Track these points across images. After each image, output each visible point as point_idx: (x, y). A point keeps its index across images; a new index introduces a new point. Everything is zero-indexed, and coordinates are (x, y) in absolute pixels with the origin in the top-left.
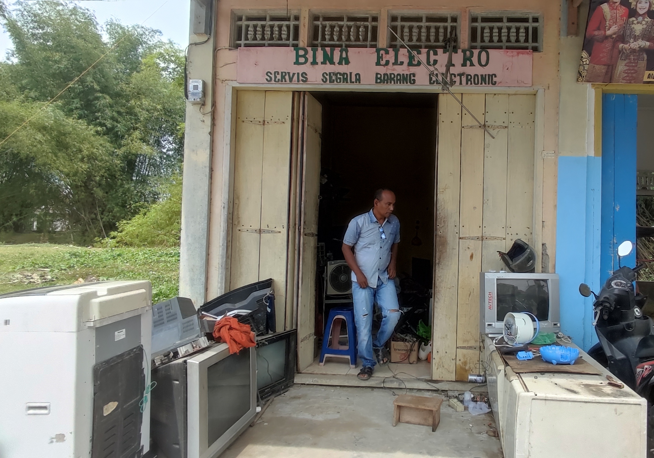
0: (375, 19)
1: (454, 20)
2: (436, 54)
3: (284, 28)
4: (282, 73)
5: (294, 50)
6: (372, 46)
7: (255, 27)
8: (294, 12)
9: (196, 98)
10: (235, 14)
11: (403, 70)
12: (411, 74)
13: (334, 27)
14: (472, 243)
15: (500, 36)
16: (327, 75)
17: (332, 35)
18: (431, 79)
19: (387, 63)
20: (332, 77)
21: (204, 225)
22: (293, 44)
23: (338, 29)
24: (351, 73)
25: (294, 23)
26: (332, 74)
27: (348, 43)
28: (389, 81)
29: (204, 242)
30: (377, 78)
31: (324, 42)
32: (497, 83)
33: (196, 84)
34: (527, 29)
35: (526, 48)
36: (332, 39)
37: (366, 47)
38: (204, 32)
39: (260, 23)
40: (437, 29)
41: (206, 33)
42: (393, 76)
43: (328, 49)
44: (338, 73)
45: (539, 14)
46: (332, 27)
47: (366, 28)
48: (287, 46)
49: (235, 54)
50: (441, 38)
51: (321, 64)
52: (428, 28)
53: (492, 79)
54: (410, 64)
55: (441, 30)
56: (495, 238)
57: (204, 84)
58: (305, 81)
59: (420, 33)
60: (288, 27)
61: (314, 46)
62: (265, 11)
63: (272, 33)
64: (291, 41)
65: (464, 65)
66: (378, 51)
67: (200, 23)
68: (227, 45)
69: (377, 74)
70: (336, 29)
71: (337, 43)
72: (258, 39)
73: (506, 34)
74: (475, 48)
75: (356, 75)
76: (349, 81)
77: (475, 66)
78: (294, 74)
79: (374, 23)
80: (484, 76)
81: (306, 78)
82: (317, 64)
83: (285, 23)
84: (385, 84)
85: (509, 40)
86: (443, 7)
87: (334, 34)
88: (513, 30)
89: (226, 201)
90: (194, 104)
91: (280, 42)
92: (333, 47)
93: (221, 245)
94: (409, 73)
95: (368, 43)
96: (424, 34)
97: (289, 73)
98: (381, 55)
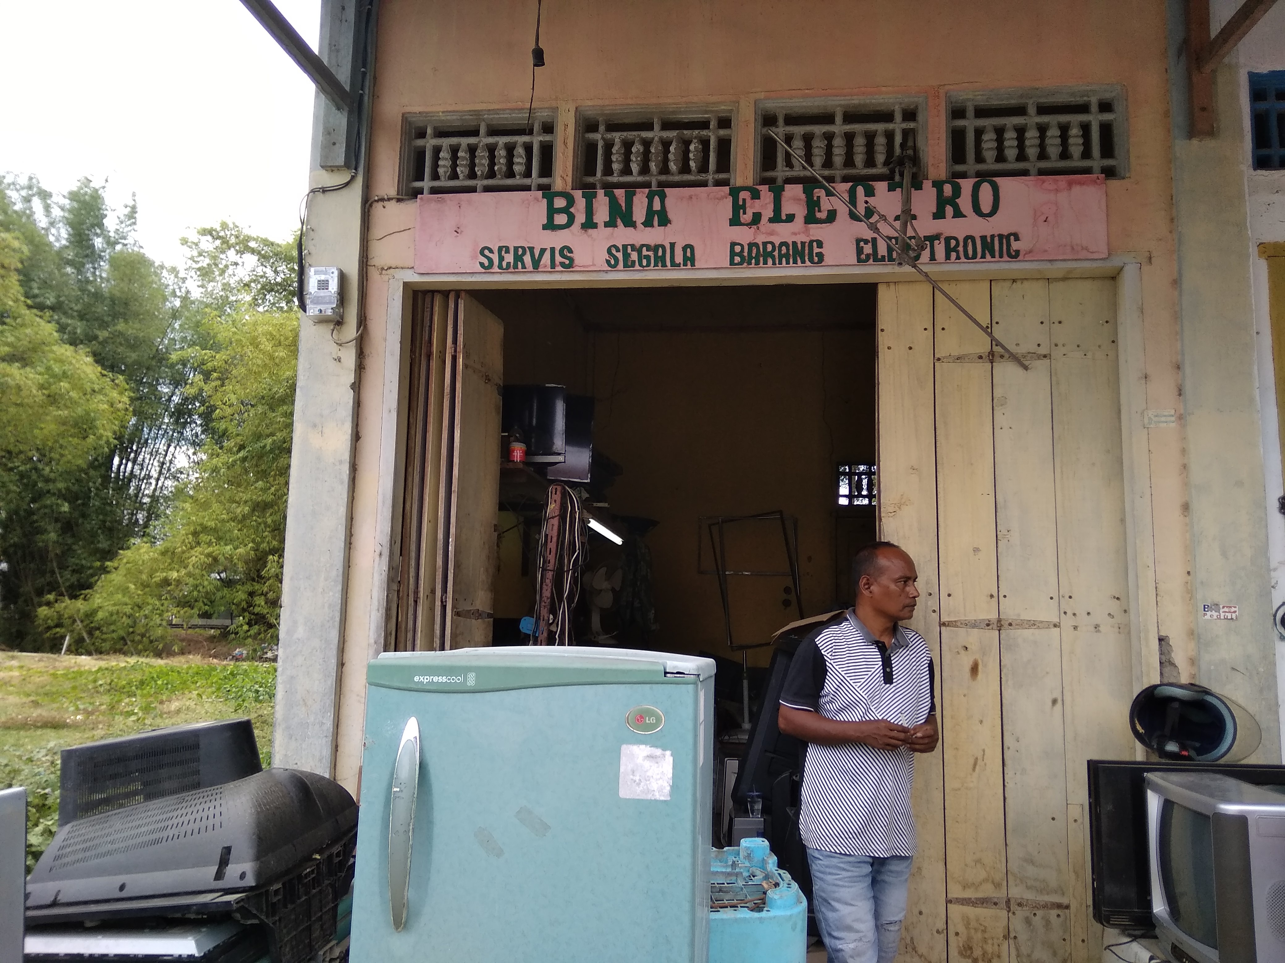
0: (725, 123)
1: (910, 115)
2: (870, 192)
3: (520, 151)
4: (516, 249)
5: (543, 197)
6: (719, 183)
7: (454, 150)
8: (543, 115)
9: (323, 307)
10: (410, 123)
11: (795, 234)
12: (811, 242)
13: (632, 144)
14: (973, 637)
15: (1021, 146)
16: (618, 250)
17: (627, 161)
18: (860, 251)
19: (757, 218)
20: (629, 254)
21: (336, 596)
22: (539, 185)
23: (641, 149)
24: (672, 245)
25: (541, 138)
26: (629, 248)
27: (663, 178)
28: (761, 259)
29: (334, 635)
30: (733, 254)
31: (610, 179)
32: (1022, 254)
33: (323, 277)
34: (1086, 128)
35: (1087, 171)
36: (627, 171)
37: (704, 184)
38: (343, 164)
39: (465, 141)
40: (870, 137)
41: (347, 165)
42: (769, 248)
43: (620, 193)
44: (643, 246)
45: (1114, 94)
46: (627, 145)
47: (705, 143)
48: (527, 188)
49: (410, 208)
50: (880, 158)
51: (605, 226)
52: (849, 138)
53: (1009, 245)
54: (810, 219)
55: (880, 141)
56: (1033, 624)
57: (343, 278)
58: (569, 265)
59: (829, 149)
60: (528, 148)
61: (589, 190)
62: (477, 113)
63: (492, 163)
64: (535, 179)
65: (939, 215)
66: (735, 192)
67: (334, 144)
68: (392, 191)
69: (733, 245)
70: (637, 148)
71: (640, 179)
72: (461, 176)
73: (1037, 142)
74: (964, 175)
75: (684, 249)
76: (668, 263)
77: (965, 216)
78: (543, 251)
79: (722, 132)
80: (989, 240)
81: (571, 260)
82: (595, 226)
83: (521, 139)
84: (753, 265)
85: (1043, 155)
86: (884, 89)
87: (630, 160)
88: (1053, 132)
89: (386, 540)
90: (322, 320)
91: (509, 182)
92: (631, 188)
93: (372, 641)
94: (807, 240)
95: (710, 177)
96: (839, 152)
97: (532, 249)
98: (741, 203)
